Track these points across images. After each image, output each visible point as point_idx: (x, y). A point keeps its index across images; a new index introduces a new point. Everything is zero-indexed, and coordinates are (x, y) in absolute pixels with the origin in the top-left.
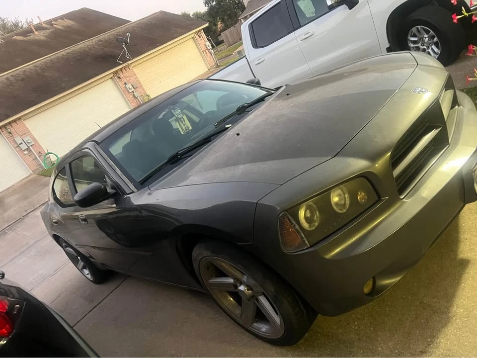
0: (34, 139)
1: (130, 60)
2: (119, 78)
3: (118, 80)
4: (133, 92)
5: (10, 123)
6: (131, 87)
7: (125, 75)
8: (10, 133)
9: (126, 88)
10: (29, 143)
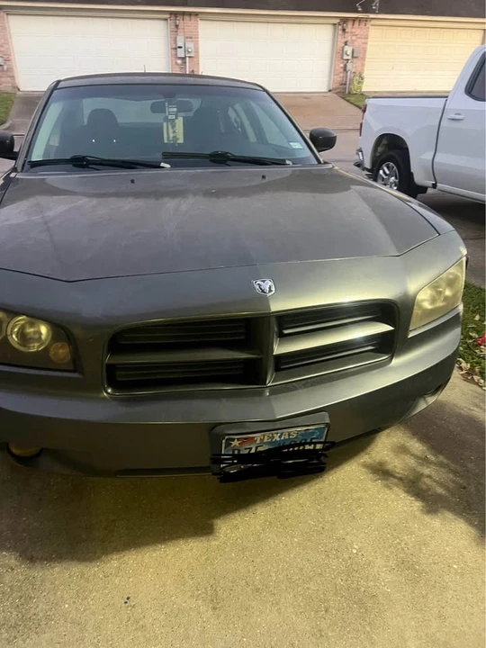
0: (197, 51)
1: (374, 12)
2: (344, 30)
3: (340, 32)
4: (348, 60)
5: (184, 13)
6: (349, 52)
7: (354, 30)
8: (177, 26)
9: (343, 50)
10: (189, 52)
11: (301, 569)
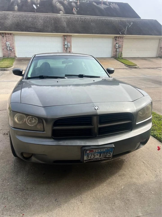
0: (71, 46)
1: (125, 34)
3: (115, 40)
4: (117, 48)
5: (67, 35)
7: (119, 40)
8: (65, 39)
9: (116, 46)
10: (68, 46)
11: (107, 193)
